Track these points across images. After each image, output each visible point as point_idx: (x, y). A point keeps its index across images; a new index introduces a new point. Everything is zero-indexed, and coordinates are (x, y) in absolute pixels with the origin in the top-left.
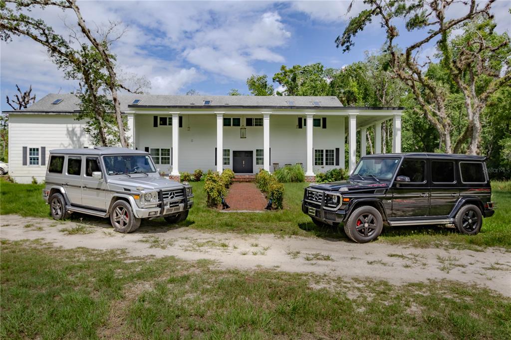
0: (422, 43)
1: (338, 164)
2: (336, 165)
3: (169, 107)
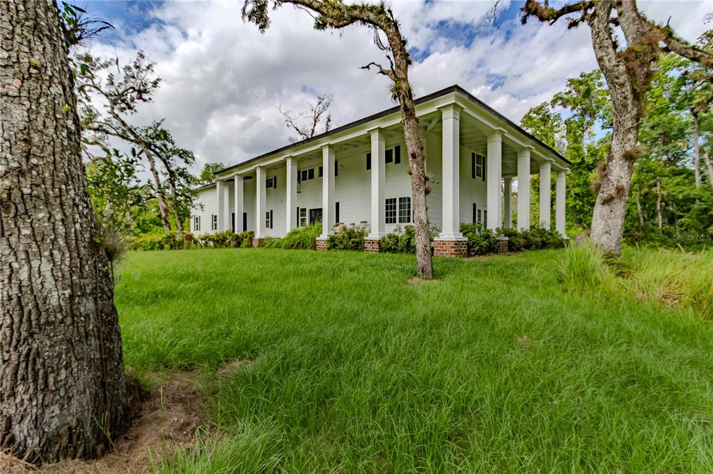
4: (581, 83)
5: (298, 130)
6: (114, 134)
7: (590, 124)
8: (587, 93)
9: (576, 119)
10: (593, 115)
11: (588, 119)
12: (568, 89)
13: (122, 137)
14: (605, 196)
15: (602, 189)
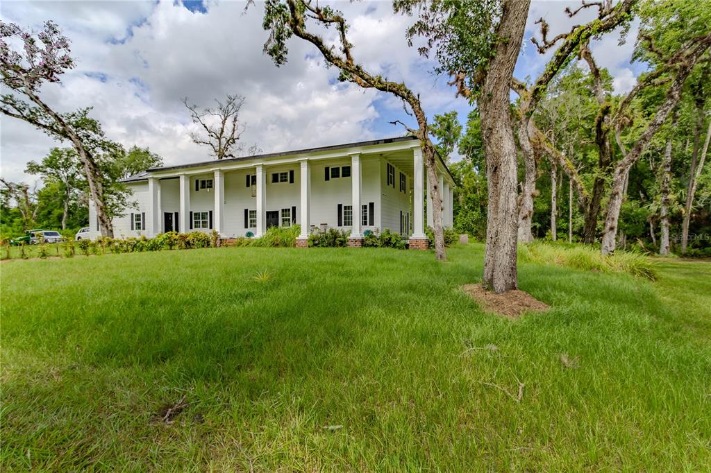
0: (592, 5)
1: (372, 223)
2: (370, 225)
3: (174, 168)
4: (444, 120)
5: (205, 127)
6: (18, 116)
7: (451, 151)
8: (448, 128)
9: (442, 146)
10: (452, 144)
11: (449, 147)
12: (435, 123)
13: (31, 121)
14: (524, 215)
15: (521, 211)
